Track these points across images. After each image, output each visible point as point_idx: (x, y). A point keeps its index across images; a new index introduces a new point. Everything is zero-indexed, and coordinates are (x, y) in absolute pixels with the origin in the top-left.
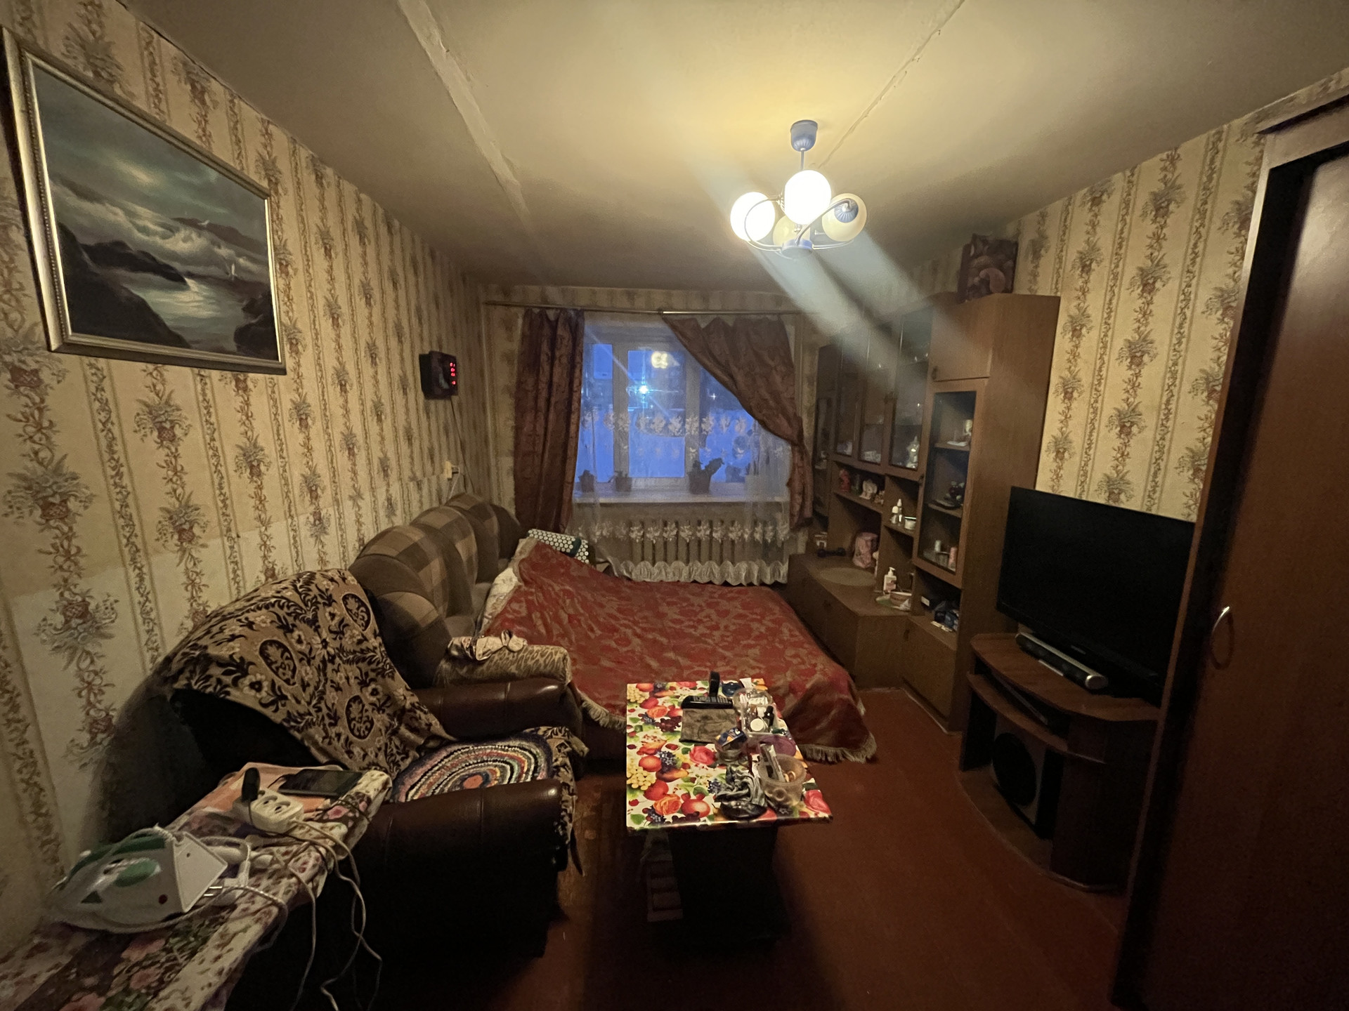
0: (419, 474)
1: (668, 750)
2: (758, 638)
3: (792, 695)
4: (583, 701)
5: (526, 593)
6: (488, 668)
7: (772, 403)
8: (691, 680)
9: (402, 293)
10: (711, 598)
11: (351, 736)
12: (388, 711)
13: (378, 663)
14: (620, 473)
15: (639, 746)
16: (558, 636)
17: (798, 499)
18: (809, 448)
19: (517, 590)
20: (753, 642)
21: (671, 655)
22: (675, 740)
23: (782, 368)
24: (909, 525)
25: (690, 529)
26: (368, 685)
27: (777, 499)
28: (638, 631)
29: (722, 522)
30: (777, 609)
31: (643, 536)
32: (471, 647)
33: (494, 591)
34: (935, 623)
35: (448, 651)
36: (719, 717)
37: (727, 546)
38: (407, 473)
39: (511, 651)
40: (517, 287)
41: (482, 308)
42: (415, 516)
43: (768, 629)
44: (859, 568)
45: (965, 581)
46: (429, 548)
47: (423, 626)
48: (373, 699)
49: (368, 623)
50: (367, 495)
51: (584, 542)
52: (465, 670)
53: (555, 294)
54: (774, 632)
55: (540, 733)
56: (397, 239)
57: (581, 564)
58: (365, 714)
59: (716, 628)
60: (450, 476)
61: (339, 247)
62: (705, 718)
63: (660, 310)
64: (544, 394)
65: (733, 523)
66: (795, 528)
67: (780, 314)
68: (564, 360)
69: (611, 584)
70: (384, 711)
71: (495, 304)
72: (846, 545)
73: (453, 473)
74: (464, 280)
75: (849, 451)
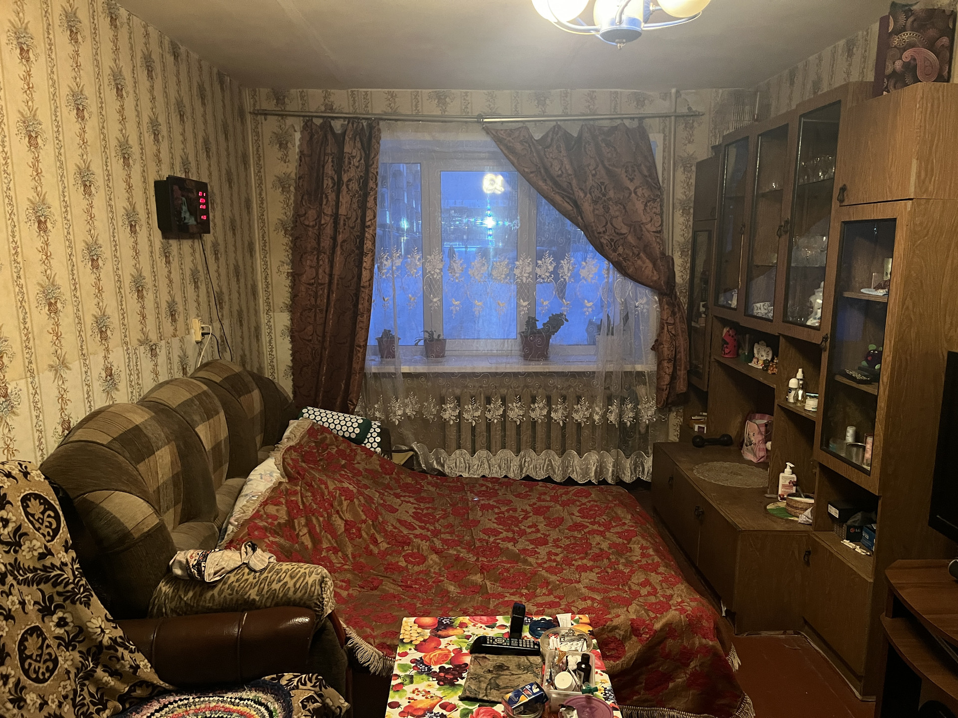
0: (153, 337)
1: (441, 711)
2: (597, 557)
3: (634, 638)
4: (350, 638)
5: (288, 493)
6: (221, 592)
7: (631, 239)
8: (489, 614)
9: (129, 102)
10: (539, 499)
11: (23, 678)
12: (79, 647)
13: (67, 584)
14: (431, 334)
15: (404, 703)
16: (328, 549)
17: (668, 367)
18: (684, 300)
19: (276, 489)
20: (590, 564)
21: (477, 578)
22: (453, 698)
23: (645, 192)
24: (811, 404)
25: (520, 408)
26: (54, 613)
27: (639, 368)
28: (438, 544)
29: (564, 398)
30: (628, 518)
31: (460, 416)
32: (199, 564)
33: (246, 490)
34: (846, 543)
35: (169, 569)
36: (519, 666)
37: (571, 431)
38: (135, 335)
39: (252, 570)
40: (293, 91)
41: (249, 117)
42: (146, 390)
43: (613, 545)
44: (750, 463)
45: (883, 485)
46: (155, 432)
47: (136, 536)
48: (60, 631)
49: (56, 531)
50: (76, 365)
51: (375, 424)
52: (191, 594)
53: (341, 100)
54: (621, 550)
55: (284, 682)
56: (124, 32)
57: (369, 453)
58: (46, 651)
59: (544, 542)
60: (199, 338)
61: (39, 47)
62: (501, 667)
63: (481, 116)
64: (329, 230)
65: (578, 399)
66: (665, 407)
67: (641, 119)
68: (354, 186)
69: (409, 480)
70: (74, 649)
71: (265, 114)
72: (733, 433)
73: (203, 334)
74: (222, 83)
75: (734, 303)
